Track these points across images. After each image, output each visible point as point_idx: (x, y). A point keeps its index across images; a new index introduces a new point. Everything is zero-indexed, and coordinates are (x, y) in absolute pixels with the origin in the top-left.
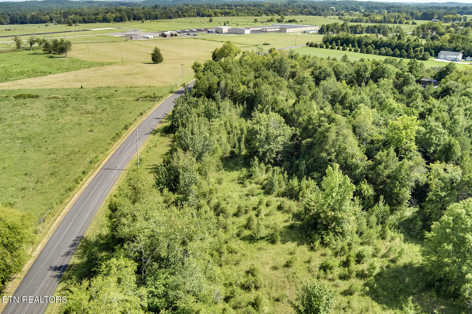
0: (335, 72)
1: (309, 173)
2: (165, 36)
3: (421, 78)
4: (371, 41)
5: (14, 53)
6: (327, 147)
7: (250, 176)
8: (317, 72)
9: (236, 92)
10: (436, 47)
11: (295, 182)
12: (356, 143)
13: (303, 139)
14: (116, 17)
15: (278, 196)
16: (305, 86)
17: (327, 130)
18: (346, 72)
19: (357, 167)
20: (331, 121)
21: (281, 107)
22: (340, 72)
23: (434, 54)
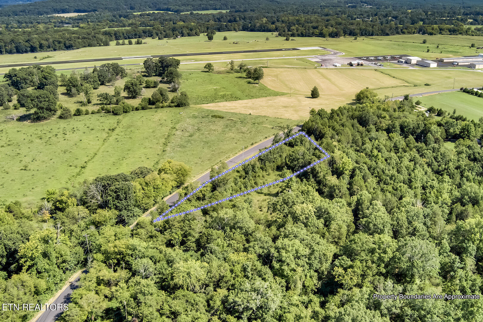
2: (352, 65)
5: (227, 75)
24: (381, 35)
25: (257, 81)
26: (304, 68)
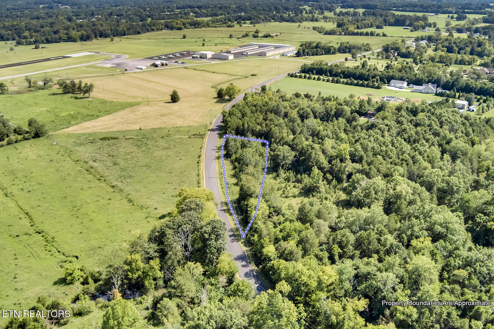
0: (313, 112)
1: (305, 172)
2: (156, 66)
3: (368, 111)
4: (340, 71)
6: (312, 160)
7: (278, 176)
8: (301, 112)
9: (255, 130)
10: (389, 77)
11: (299, 176)
12: (324, 157)
13: (300, 157)
14: (82, 35)
15: (293, 182)
16: (296, 124)
17: (311, 153)
18: (320, 111)
19: (325, 168)
20: (313, 148)
21: (286, 140)
22: (316, 111)
23: (387, 82)
24: (133, 34)
25: (87, 95)
26: (110, 75)
